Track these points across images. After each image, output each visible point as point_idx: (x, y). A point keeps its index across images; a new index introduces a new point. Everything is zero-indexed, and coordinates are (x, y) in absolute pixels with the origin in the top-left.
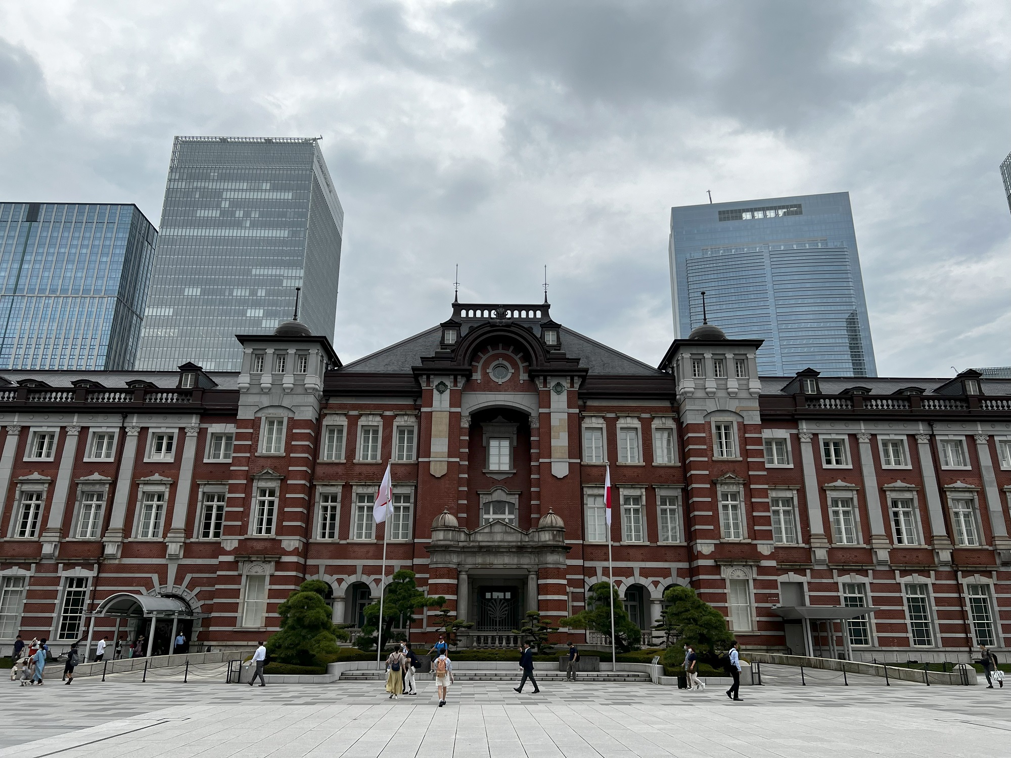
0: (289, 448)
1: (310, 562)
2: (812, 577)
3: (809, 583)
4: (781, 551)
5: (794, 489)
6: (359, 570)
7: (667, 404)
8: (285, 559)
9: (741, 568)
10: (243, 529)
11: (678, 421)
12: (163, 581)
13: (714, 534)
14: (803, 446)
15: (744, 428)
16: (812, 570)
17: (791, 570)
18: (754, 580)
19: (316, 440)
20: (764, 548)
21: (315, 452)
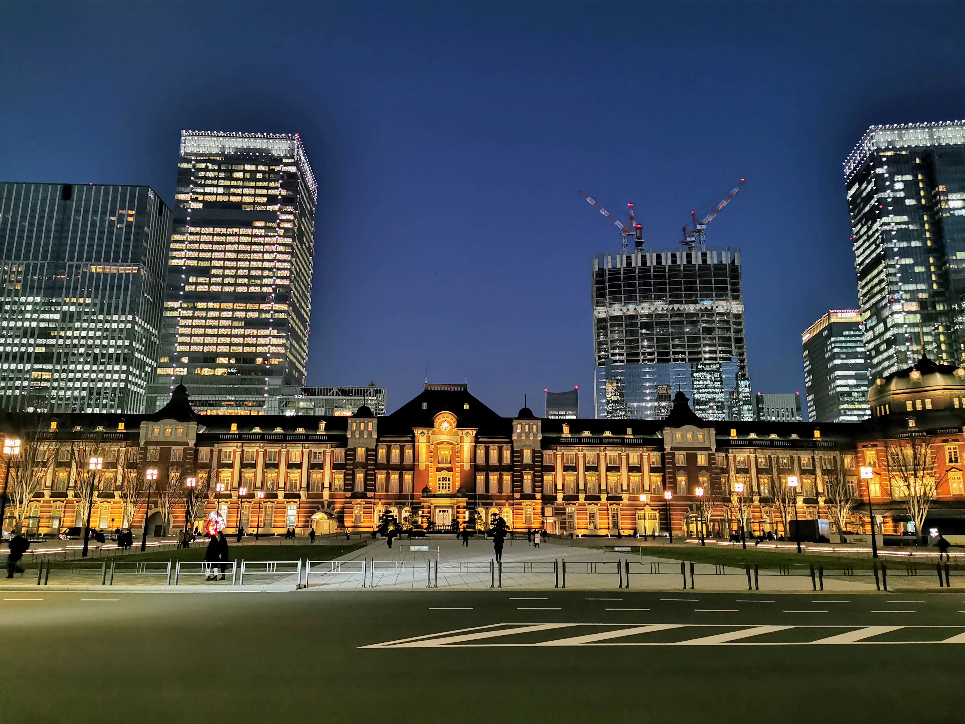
0: (367, 460)
1: (376, 501)
2: (556, 506)
3: (555, 508)
4: (546, 496)
5: (553, 474)
6: (393, 503)
7: (508, 440)
8: (368, 500)
10: (352, 490)
11: (512, 447)
12: (323, 507)
13: (522, 491)
14: (558, 457)
15: (534, 452)
16: (556, 503)
17: (549, 503)
18: (533, 507)
19: (376, 456)
20: (538, 496)
21: (376, 460)
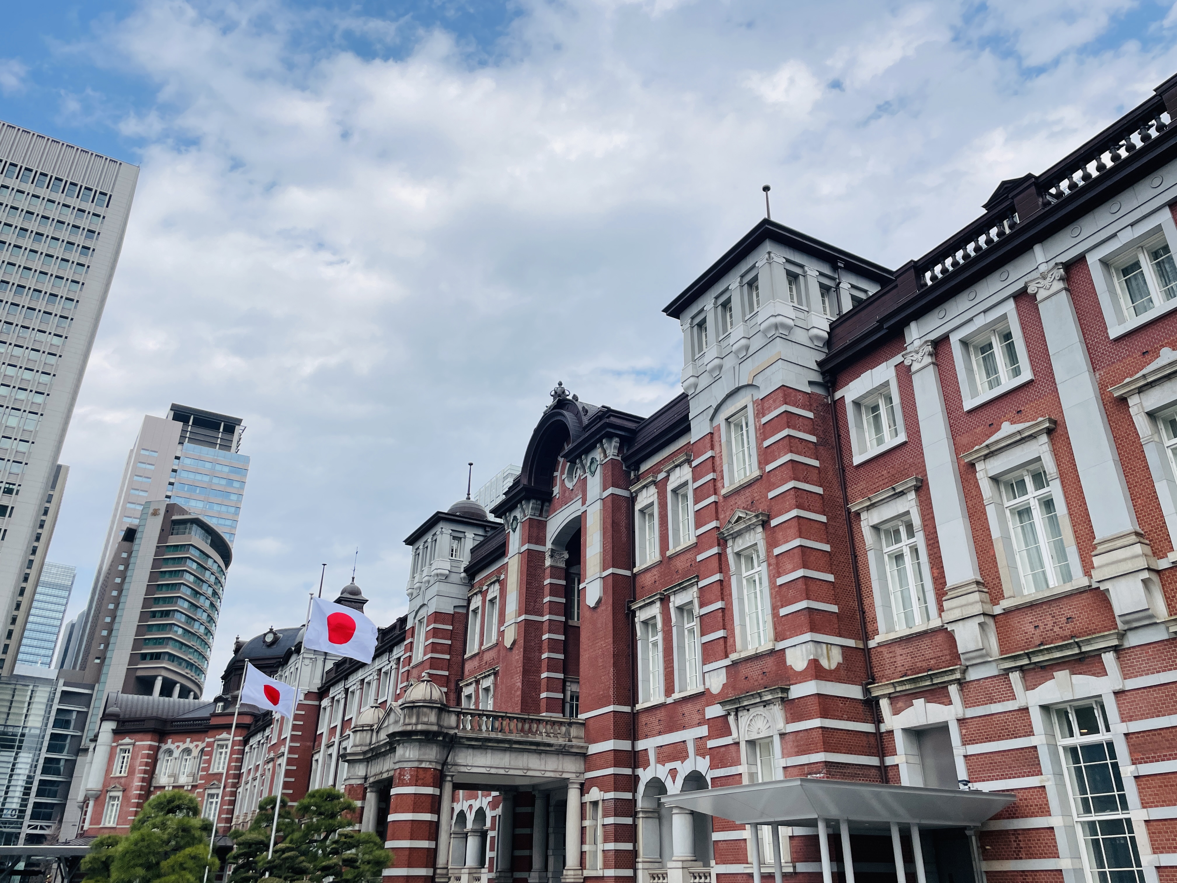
0: (425, 651)
2: (967, 703)
3: (961, 721)
4: (899, 650)
5: (909, 490)
9: (760, 710)
13: (728, 647)
14: (917, 381)
15: (762, 408)
16: (961, 683)
17: (916, 695)
18: (782, 735)
19: (465, 632)
21: (464, 646)
